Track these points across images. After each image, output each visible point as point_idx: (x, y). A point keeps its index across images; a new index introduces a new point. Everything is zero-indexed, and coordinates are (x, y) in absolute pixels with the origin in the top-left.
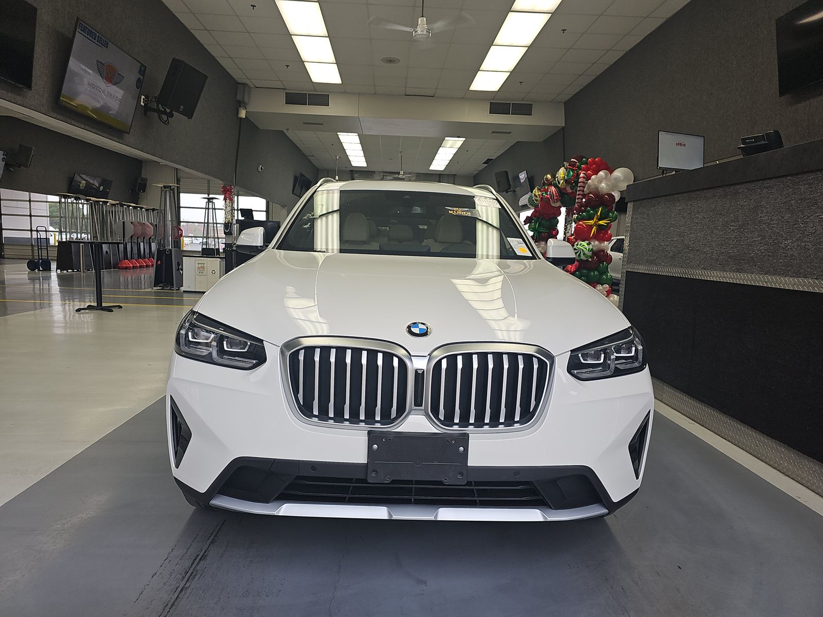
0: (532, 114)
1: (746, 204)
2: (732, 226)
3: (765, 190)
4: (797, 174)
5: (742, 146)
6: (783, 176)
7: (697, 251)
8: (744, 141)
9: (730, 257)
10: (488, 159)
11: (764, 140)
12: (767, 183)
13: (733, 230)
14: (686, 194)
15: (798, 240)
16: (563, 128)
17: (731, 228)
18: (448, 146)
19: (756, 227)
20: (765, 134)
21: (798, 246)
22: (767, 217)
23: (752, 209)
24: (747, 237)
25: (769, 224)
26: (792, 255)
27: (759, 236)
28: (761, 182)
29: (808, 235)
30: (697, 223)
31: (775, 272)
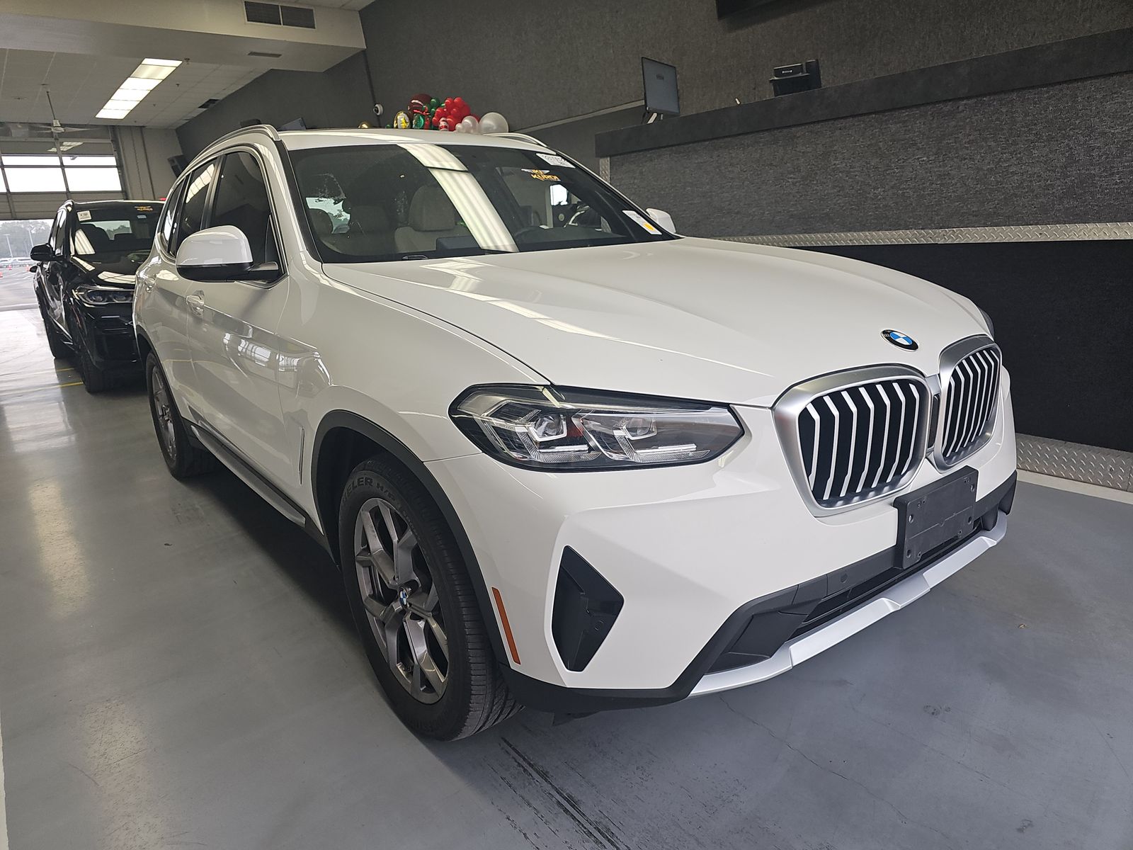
0: (316, 26)
1: (809, 150)
2: (791, 178)
3: (838, 132)
4: (884, 111)
5: (776, 78)
6: (865, 114)
7: (738, 213)
8: (778, 73)
9: (792, 216)
10: (210, 100)
11: (802, 72)
12: (839, 124)
13: (794, 184)
14: (708, 143)
15: (892, 188)
16: (364, 51)
17: (790, 180)
18: (145, 75)
19: (829, 177)
20: (804, 64)
21: (894, 194)
22: (844, 165)
23: (821, 155)
24: (816, 190)
25: (849, 172)
26: (886, 206)
27: (834, 187)
28: (830, 122)
29: (907, 181)
30: (732, 179)
31: (863, 228)
